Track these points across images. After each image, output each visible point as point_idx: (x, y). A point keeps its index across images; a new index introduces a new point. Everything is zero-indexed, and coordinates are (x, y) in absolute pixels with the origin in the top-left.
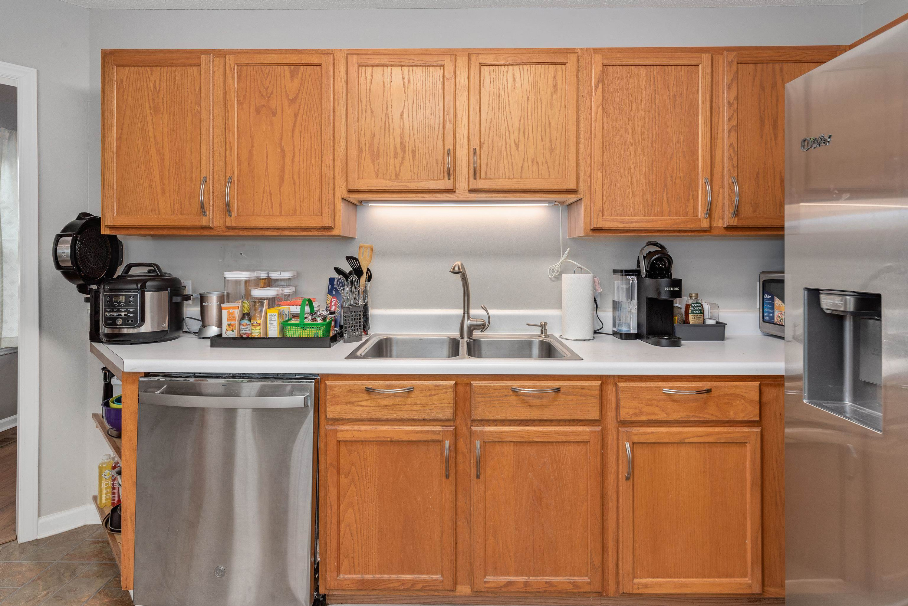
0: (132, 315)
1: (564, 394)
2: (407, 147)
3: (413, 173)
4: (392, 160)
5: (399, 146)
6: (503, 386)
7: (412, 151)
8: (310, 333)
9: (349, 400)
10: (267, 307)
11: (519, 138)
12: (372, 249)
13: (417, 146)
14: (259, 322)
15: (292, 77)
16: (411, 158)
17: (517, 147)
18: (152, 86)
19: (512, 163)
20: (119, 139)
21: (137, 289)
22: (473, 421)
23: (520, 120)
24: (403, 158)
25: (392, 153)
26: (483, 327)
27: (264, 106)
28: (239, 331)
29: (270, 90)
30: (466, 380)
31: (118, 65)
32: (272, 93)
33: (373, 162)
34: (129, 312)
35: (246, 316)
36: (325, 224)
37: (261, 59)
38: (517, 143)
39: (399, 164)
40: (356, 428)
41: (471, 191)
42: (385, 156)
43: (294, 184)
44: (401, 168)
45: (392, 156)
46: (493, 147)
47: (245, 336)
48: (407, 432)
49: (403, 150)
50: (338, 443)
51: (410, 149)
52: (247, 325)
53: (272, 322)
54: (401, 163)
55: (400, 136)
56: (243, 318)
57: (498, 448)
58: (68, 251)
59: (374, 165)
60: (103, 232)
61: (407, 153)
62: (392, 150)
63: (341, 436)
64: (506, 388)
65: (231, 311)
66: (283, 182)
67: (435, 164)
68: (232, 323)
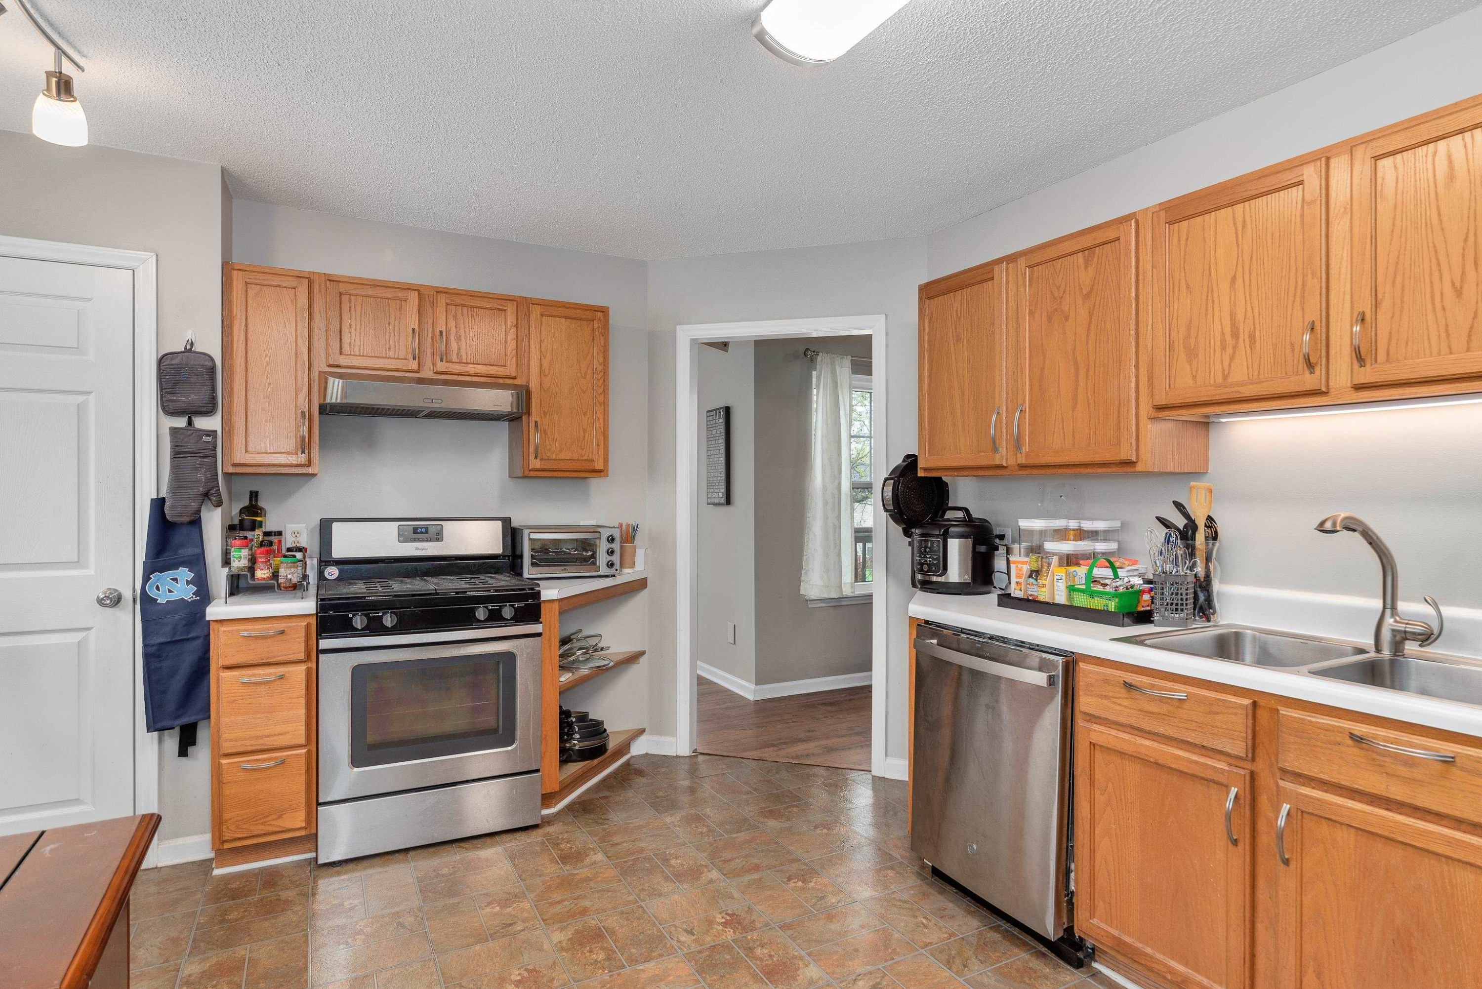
0: (935, 562)
1: (1462, 769)
2: (1241, 331)
3: (1250, 369)
4: (1218, 355)
5: (1228, 331)
6: (1334, 726)
7: (1250, 336)
8: (1097, 603)
9: (1104, 694)
10: (1057, 563)
11: (1464, 273)
12: (1211, 491)
13: (1257, 325)
14: (1044, 582)
15: (1087, 264)
16: (1248, 346)
17: (1459, 292)
18: (955, 313)
19: (1447, 325)
20: (930, 376)
21: (939, 535)
22: (1284, 771)
23: (1466, 240)
24: (1235, 348)
25: (1218, 343)
26: (1426, 638)
27: (1056, 310)
28: (1026, 591)
29: (1062, 290)
30: (1272, 703)
31: (929, 298)
32: (1064, 292)
33: (1190, 362)
34: (933, 559)
35: (1035, 574)
36: (1123, 457)
37: (1052, 253)
38: (1458, 284)
39: (1228, 360)
40: (1113, 732)
41: (1358, 388)
42: (1208, 349)
43: (1089, 404)
44: (1232, 365)
45: (1218, 349)
46: (1402, 302)
47: (1030, 598)
48: (1178, 757)
49: (1235, 335)
50: (1092, 747)
51: (1247, 333)
52: (1032, 584)
53: (1059, 584)
54: (1232, 358)
55: (1231, 315)
56: (1030, 576)
57: (1324, 829)
58: (890, 494)
59: (1191, 365)
60: (919, 475)
61: (1241, 340)
62: (1218, 338)
63: (1094, 738)
64: (1340, 730)
65: (1020, 566)
66: (1076, 403)
67: (1288, 351)
68: (1020, 580)
